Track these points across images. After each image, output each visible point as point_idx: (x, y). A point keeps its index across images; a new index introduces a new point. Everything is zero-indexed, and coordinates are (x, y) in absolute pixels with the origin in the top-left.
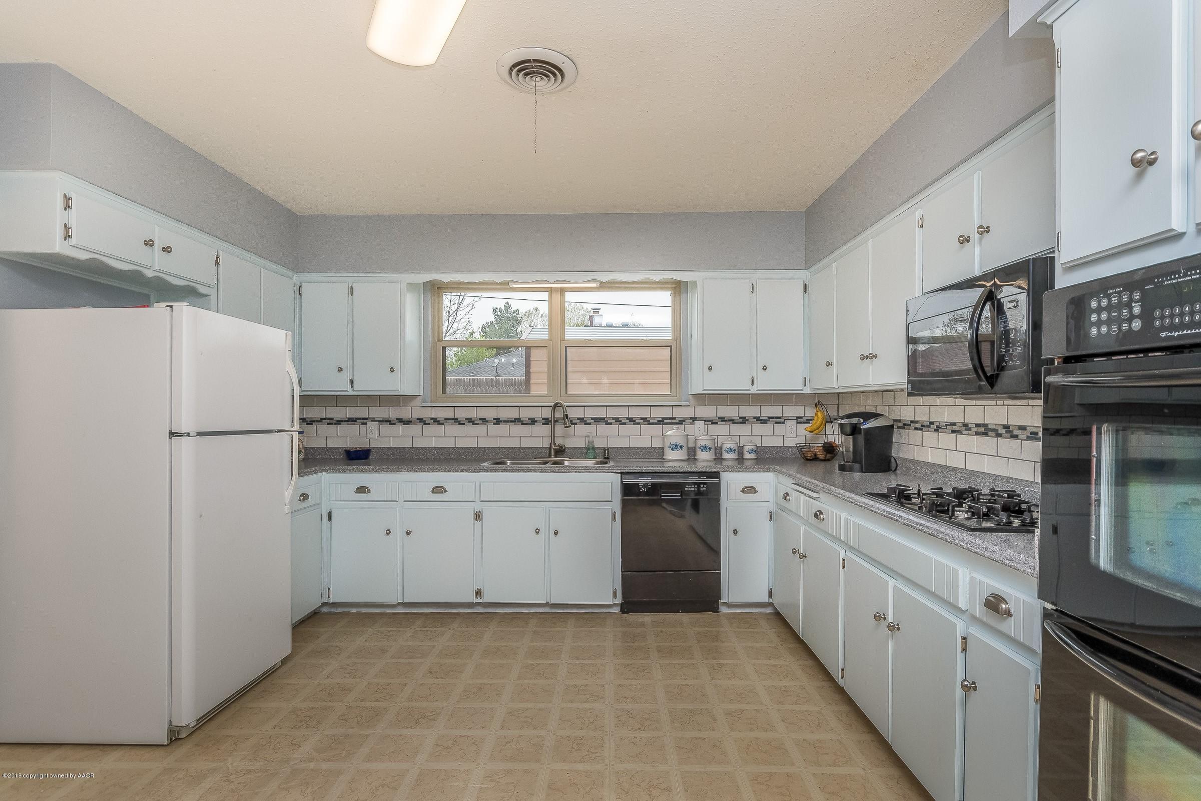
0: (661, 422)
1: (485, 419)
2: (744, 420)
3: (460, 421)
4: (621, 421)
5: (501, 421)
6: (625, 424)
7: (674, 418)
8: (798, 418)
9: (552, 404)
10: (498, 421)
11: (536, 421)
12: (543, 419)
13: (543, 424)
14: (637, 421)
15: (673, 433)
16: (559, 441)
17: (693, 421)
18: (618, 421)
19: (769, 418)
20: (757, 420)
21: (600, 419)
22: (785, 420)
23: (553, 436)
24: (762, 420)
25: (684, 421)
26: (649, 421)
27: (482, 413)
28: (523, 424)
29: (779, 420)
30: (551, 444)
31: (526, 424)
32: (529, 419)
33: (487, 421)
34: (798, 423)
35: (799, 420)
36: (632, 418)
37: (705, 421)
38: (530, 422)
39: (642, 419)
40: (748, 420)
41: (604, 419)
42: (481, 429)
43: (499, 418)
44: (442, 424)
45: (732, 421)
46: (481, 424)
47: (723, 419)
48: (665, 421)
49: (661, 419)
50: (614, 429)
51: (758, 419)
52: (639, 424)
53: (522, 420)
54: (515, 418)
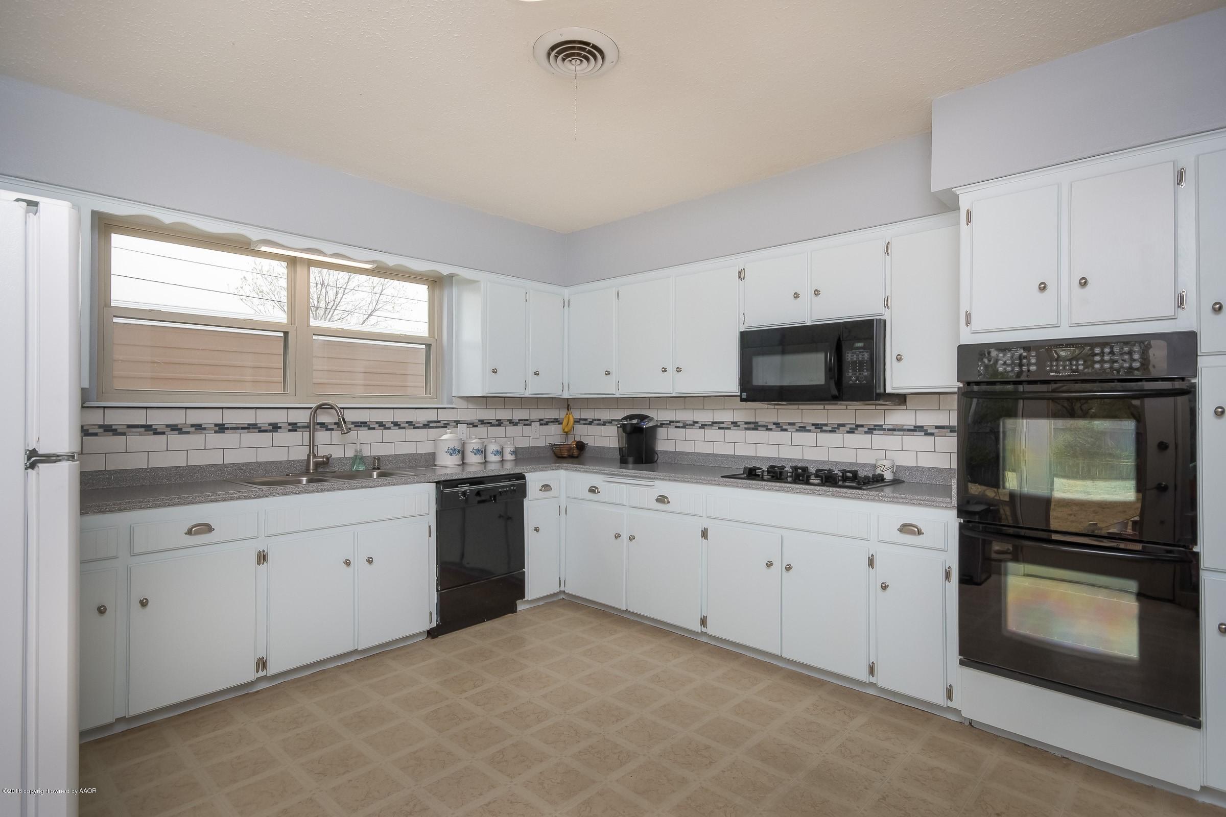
0: (427, 425)
1: (200, 425)
2: (499, 423)
3: (156, 429)
4: (385, 425)
5: (227, 428)
6: (389, 428)
7: (439, 422)
8: (540, 420)
9: (314, 405)
10: (221, 428)
11: (280, 428)
12: (290, 424)
13: (290, 431)
14: (402, 426)
15: (448, 437)
16: (322, 451)
17: (457, 424)
18: (381, 424)
19: (520, 420)
20: (510, 423)
21: (362, 423)
22: (531, 422)
23: (312, 444)
24: (514, 422)
25: (448, 424)
26: (415, 425)
27: (195, 417)
28: (261, 431)
29: (526, 422)
30: (309, 456)
31: (265, 431)
32: (270, 424)
33: (205, 429)
34: (541, 425)
35: (542, 422)
36: (397, 422)
37: (467, 424)
38: (270, 428)
39: (407, 422)
40: (502, 423)
41: (366, 423)
42: (195, 440)
43: (224, 425)
44: (124, 434)
45: (490, 424)
46: (194, 433)
47: (482, 422)
48: (431, 425)
49: (426, 423)
50: (378, 434)
51: (511, 421)
52: (404, 428)
53: (259, 425)
54: (249, 424)
